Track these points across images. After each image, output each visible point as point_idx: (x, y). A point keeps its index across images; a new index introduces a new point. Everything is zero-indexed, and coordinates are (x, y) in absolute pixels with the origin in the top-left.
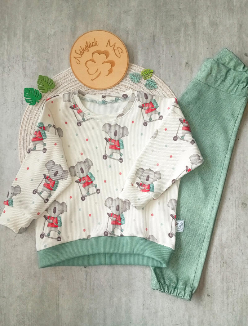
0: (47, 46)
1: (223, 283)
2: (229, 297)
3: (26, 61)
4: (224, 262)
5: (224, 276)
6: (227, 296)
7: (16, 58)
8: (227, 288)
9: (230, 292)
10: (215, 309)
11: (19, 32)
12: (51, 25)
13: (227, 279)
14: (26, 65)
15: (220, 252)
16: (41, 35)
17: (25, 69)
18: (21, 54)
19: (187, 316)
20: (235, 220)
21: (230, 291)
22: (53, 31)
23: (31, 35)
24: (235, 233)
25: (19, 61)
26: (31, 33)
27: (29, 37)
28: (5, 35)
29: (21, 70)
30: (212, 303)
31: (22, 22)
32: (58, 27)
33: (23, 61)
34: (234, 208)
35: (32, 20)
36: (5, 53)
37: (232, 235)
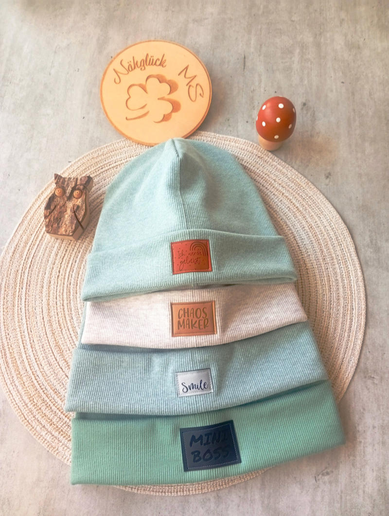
0: (50, 64)
12: (64, 34)
18: (2, 74)
22: (66, 42)
23: (26, 47)
26: (27, 43)
27: (21, 48)
31: (15, 26)
32: (76, 37)
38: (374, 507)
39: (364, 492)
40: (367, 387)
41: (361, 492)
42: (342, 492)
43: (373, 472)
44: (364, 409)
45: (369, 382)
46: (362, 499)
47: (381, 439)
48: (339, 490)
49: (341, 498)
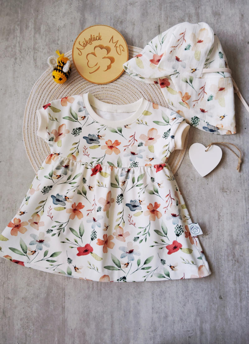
0: (57, 38)
1: (235, 284)
2: (242, 300)
3: (37, 53)
4: (235, 261)
5: (236, 276)
6: (240, 298)
7: (28, 50)
8: (240, 290)
9: (243, 294)
10: (228, 314)
11: (31, 25)
12: (61, 18)
13: (239, 279)
14: (36, 56)
15: (232, 249)
16: (51, 27)
17: (36, 60)
18: (33, 46)
19: (199, 321)
20: (246, 213)
21: (243, 292)
22: (63, 23)
23: (42, 28)
24: (246, 228)
25: (30, 52)
26: (42, 25)
27: (40, 29)
28: (17, 28)
29: (32, 61)
30: (224, 307)
31: (34, 15)
32: (68, 19)
33: (34, 53)
34: (244, 201)
35: (43, 13)
36: (17, 45)
37: (242, 230)
38: (227, 247)
39: (223, 241)
40: (224, 196)
41: (222, 241)
42: (214, 242)
43: (227, 232)
44: (223, 206)
45: (225, 194)
46: (222, 244)
47: (230, 218)
48: (213, 241)
49: (214, 244)
